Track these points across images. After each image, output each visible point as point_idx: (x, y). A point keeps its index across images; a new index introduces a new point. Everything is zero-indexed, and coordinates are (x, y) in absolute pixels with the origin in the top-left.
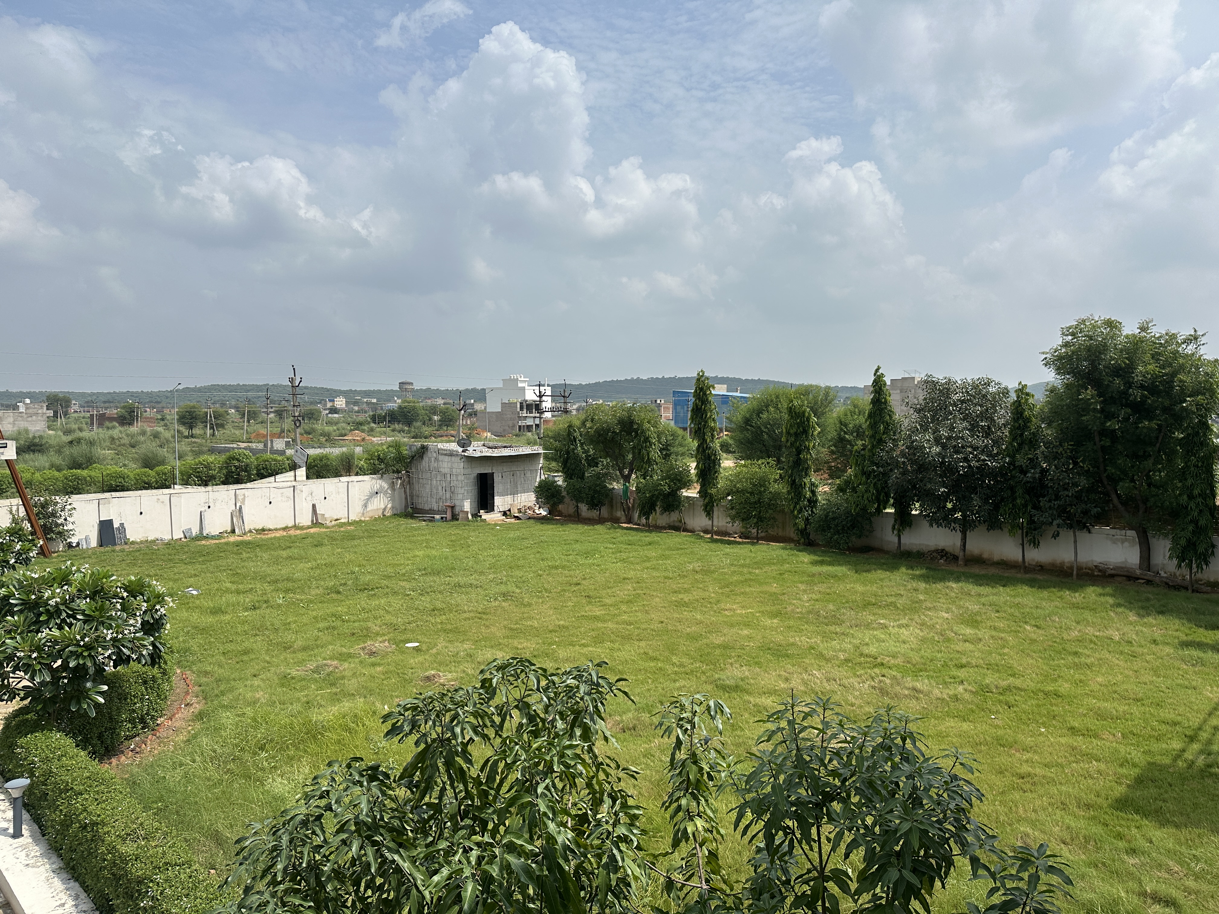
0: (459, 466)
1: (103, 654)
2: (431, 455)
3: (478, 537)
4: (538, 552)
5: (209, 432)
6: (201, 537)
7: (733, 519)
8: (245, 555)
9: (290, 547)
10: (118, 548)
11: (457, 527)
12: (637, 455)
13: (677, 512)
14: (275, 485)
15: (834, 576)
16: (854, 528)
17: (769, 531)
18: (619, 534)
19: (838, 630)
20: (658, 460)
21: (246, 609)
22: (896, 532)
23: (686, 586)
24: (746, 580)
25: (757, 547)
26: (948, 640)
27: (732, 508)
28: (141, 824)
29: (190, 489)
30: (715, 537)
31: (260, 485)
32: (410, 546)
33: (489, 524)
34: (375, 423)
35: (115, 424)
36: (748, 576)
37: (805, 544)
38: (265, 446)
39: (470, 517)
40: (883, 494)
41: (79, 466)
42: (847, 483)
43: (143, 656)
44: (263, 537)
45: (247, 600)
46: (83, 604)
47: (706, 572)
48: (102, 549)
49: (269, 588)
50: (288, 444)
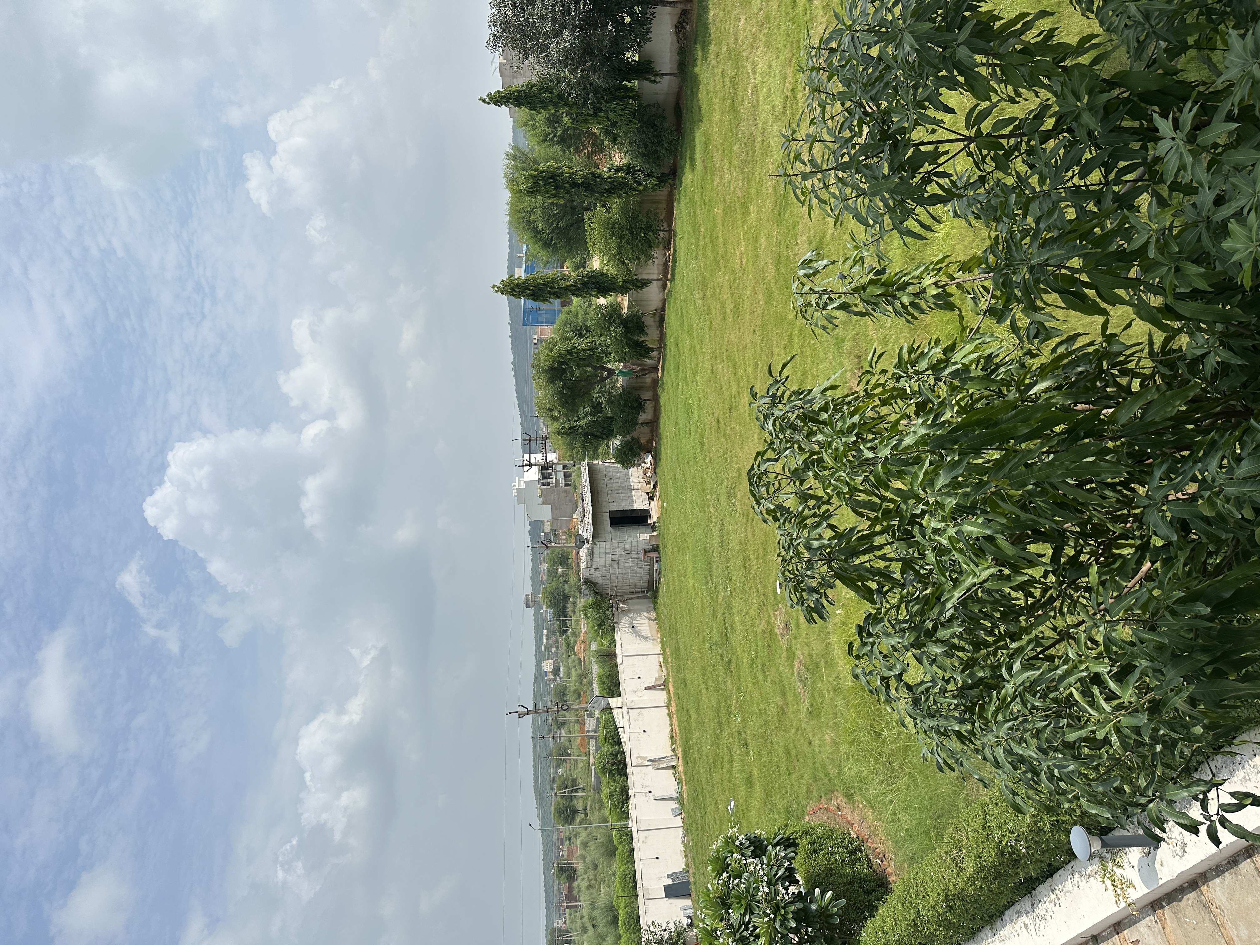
0: (603, 546)
1: (783, 895)
2: (593, 575)
3: (674, 525)
4: (688, 462)
5: (580, 794)
6: (680, 799)
7: (650, 257)
8: (696, 755)
9: (688, 710)
10: (692, 879)
11: (665, 546)
12: (586, 362)
13: (644, 318)
14: (626, 727)
15: (706, 145)
16: (655, 125)
17: (661, 217)
18: (669, 380)
19: (759, 139)
20: (590, 340)
21: (747, 753)
22: (658, 79)
23: (718, 307)
24: (712, 242)
25: (678, 231)
26: (767, 17)
27: (638, 259)
28: (946, 853)
29: (632, 811)
30: (669, 277)
31: (628, 743)
32: (684, 593)
33: (662, 514)
34: (567, 631)
35: (575, 884)
36: (708, 240)
37: (674, 179)
38: (592, 737)
39: (655, 533)
40: (617, 93)
41: (615, 919)
42: (607, 132)
43: (786, 855)
44: (678, 737)
45: (738, 752)
46: (734, 916)
47: (704, 286)
48: (693, 894)
49: (727, 731)
50: (590, 716)
